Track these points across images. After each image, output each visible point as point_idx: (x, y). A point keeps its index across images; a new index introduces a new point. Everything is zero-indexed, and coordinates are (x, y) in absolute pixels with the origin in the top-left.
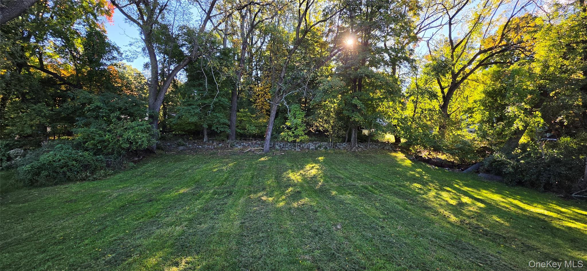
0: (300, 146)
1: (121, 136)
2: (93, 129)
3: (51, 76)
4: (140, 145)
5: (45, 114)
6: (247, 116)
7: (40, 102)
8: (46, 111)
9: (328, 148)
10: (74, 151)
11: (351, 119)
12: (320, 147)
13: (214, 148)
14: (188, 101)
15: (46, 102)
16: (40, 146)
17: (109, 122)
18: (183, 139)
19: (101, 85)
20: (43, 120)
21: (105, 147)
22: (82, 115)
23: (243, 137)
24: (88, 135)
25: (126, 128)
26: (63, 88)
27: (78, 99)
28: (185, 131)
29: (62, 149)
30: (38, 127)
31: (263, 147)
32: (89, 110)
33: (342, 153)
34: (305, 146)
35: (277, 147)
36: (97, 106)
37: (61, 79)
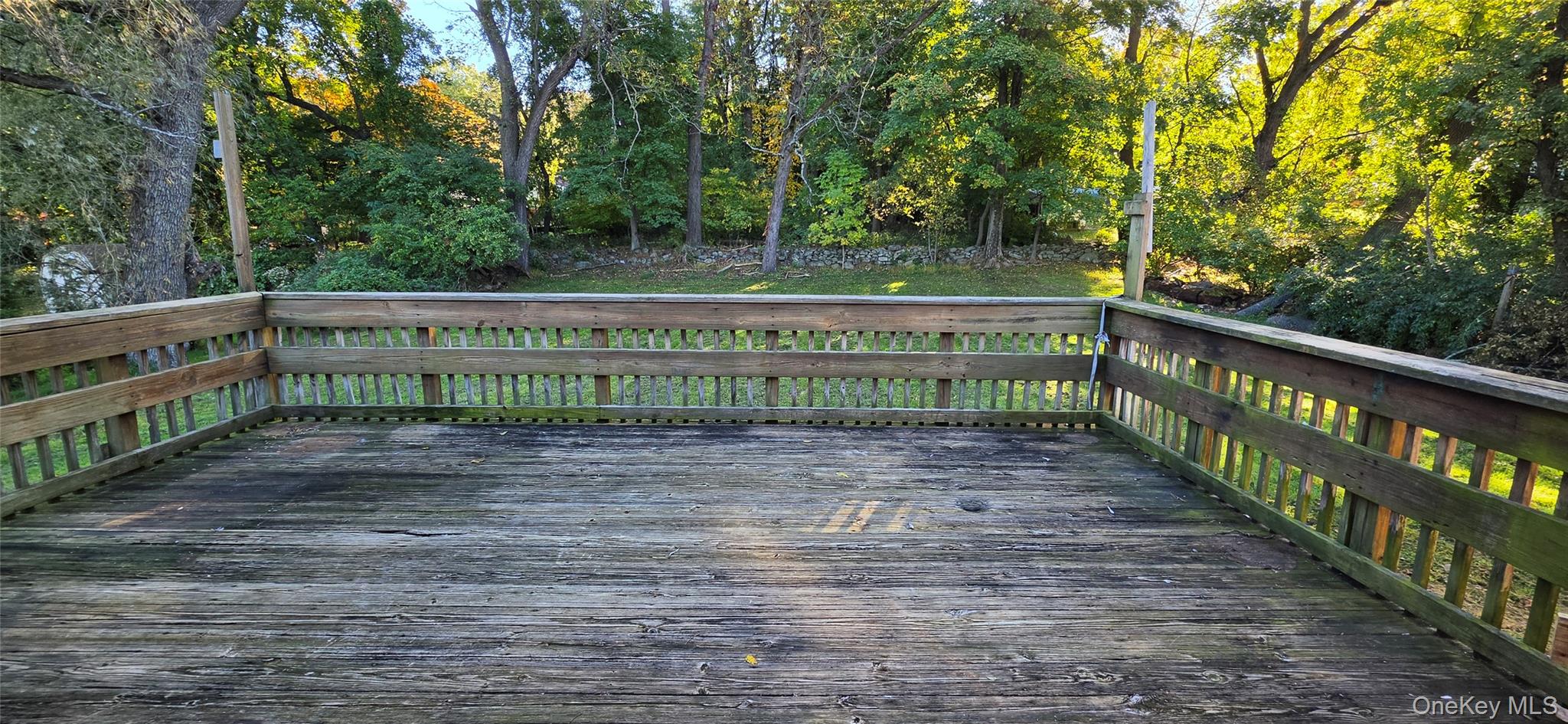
0: (853, 256)
1: (452, 238)
2: (399, 225)
3: (309, 113)
4: (491, 256)
5: (312, 197)
6: (728, 185)
7: (300, 173)
8: (314, 191)
9: (925, 261)
10: (370, 271)
11: (973, 182)
12: (904, 258)
13: (653, 265)
14: (586, 156)
15: (309, 172)
16: (313, 262)
17: (427, 210)
18: (587, 246)
19: (407, 128)
20: (313, 212)
21: (426, 261)
22: (376, 196)
23: (721, 237)
24: (393, 238)
25: (460, 222)
26: (336, 137)
27: (365, 162)
28: (591, 227)
29: (351, 266)
30: (305, 225)
31: (761, 260)
32: (388, 186)
33: (959, 273)
34: (865, 255)
35: (796, 259)
36: (401, 177)
37: (329, 117)
